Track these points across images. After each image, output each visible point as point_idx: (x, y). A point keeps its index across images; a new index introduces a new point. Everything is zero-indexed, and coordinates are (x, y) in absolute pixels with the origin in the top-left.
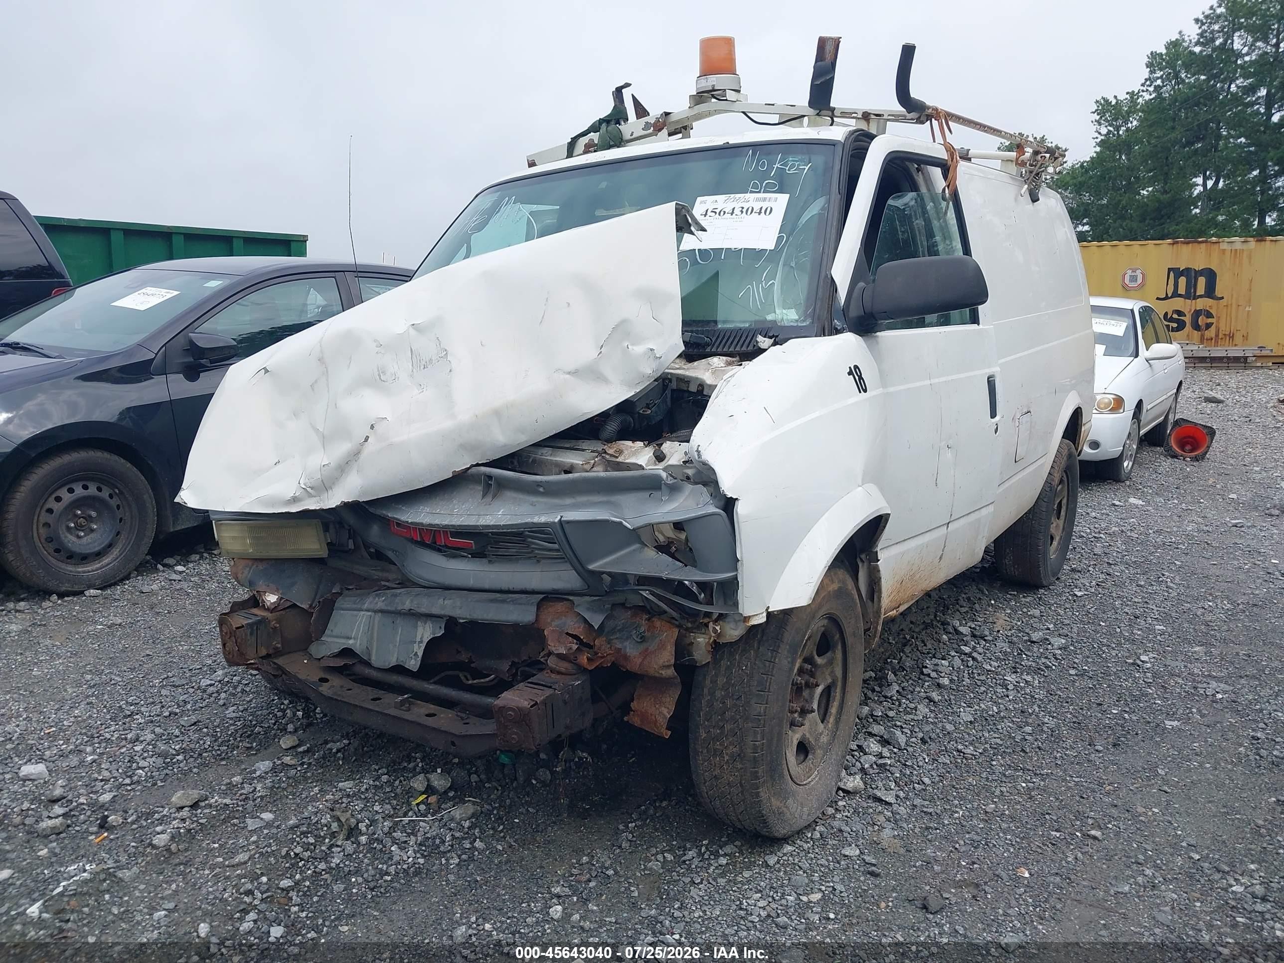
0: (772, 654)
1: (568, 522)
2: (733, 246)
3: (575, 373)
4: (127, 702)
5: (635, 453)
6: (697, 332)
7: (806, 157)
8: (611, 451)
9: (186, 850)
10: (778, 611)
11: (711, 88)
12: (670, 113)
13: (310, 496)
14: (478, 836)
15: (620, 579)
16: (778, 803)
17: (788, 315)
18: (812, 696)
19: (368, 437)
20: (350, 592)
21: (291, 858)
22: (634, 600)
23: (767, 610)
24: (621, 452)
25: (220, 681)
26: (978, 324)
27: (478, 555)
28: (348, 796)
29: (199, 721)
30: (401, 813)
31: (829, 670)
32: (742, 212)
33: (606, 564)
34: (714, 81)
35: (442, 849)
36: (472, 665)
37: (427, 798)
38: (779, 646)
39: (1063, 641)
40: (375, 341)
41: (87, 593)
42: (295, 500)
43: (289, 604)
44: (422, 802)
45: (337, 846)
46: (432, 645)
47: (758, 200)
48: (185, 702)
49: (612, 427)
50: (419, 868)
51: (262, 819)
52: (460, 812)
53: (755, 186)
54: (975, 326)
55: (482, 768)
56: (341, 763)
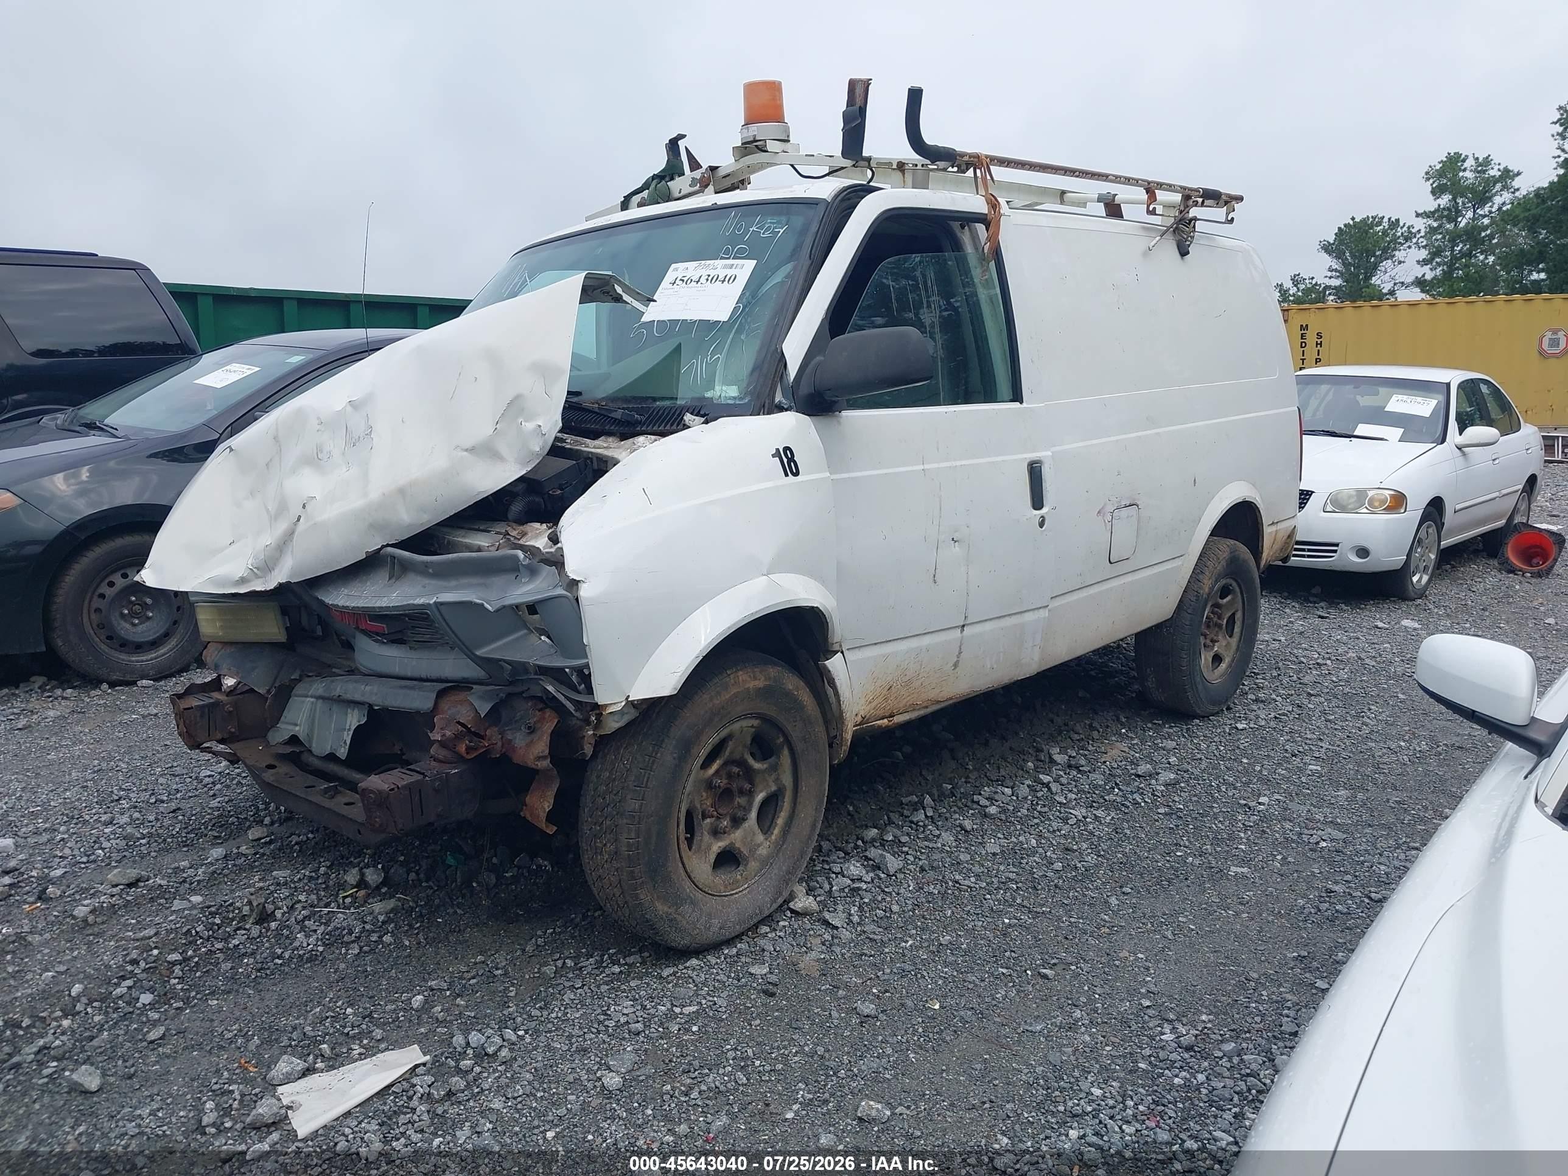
0: (654, 748)
1: (442, 604)
2: (688, 318)
3: (471, 450)
4: (121, 788)
5: (537, 536)
6: (627, 409)
7: (784, 219)
8: (514, 533)
9: (103, 923)
10: (638, 700)
11: (752, 139)
12: (718, 167)
13: (257, 577)
14: (390, 930)
15: (520, 668)
16: (666, 909)
17: (726, 391)
18: (750, 803)
19: (300, 516)
20: (311, 679)
21: (192, 936)
22: (536, 691)
23: (627, 699)
24: (524, 534)
25: (220, 773)
26: (1021, 403)
27: (397, 640)
28: (278, 884)
29: (179, 809)
30: (322, 904)
31: (773, 776)
32: (707, 280)
33: (493, 650)
34: (755, 130)
35: (346, 939)
36: (404, 757)
37: (357, 892)
38: (663, 741)
39: (1172, 776)
40: (318, 418)
41: (139, 683)
42: (243, 581)
43: (247, 688)
44: (351, 895)
45: (245, 929)
46: (358, 731)
47: (725, 267)
48: (177, 791)
49: (516, 508)
50: (316, 955)
51: (190, 901)
52: (379, 907)
53: (727, 252)
54: (1017, 405)
55: (424, 867)
56: (295, 855)
